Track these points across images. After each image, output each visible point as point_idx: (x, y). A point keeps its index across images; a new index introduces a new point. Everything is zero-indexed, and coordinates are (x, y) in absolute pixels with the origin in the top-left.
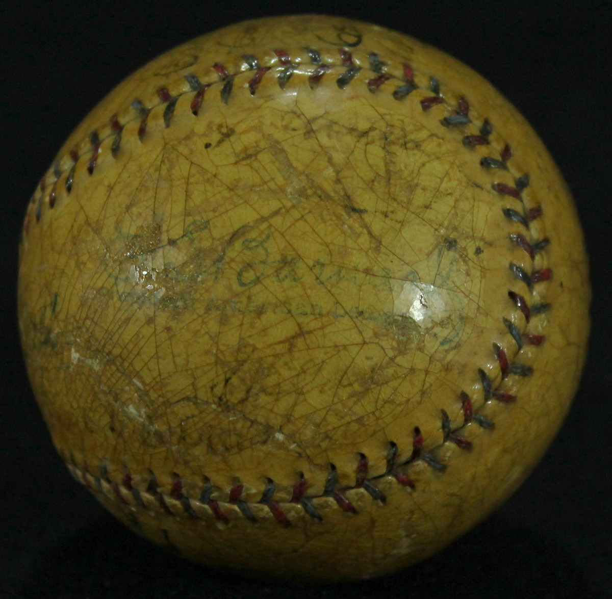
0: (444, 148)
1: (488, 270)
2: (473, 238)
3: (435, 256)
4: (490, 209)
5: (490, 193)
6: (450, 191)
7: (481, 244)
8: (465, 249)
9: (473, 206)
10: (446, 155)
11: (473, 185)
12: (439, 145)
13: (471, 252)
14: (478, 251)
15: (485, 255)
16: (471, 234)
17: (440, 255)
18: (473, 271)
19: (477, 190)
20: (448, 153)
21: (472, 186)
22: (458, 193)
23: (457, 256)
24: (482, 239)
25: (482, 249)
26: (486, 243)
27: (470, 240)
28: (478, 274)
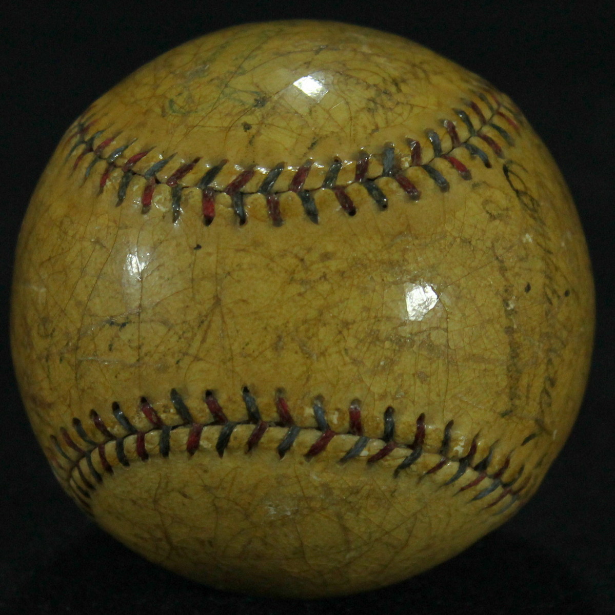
0: (360, 130)
1: (226, 135)
2: (261, 123)
3: (253, 89)
4: (286, 149)
5: (304, 156)
6: (314, 114)
7: (253, 131)
8: (253, 113)
9: (293, 131)
10: (353, 128)
11: (315, 140)
12: (365, 127)
13: (248, 119)
14: (247, 127)
15: (241, 132)
16: (266, 122)
17: (252, 93)
18: (229, 119)
19: (309, 143)
20: (354, 130)
21: (314, 138)
22: (311, 122)
23: (247, 107)
24: (258, 133)
25: (248, 131)
26: (253, 137)
27: (260, 120)
28: (225, 125)
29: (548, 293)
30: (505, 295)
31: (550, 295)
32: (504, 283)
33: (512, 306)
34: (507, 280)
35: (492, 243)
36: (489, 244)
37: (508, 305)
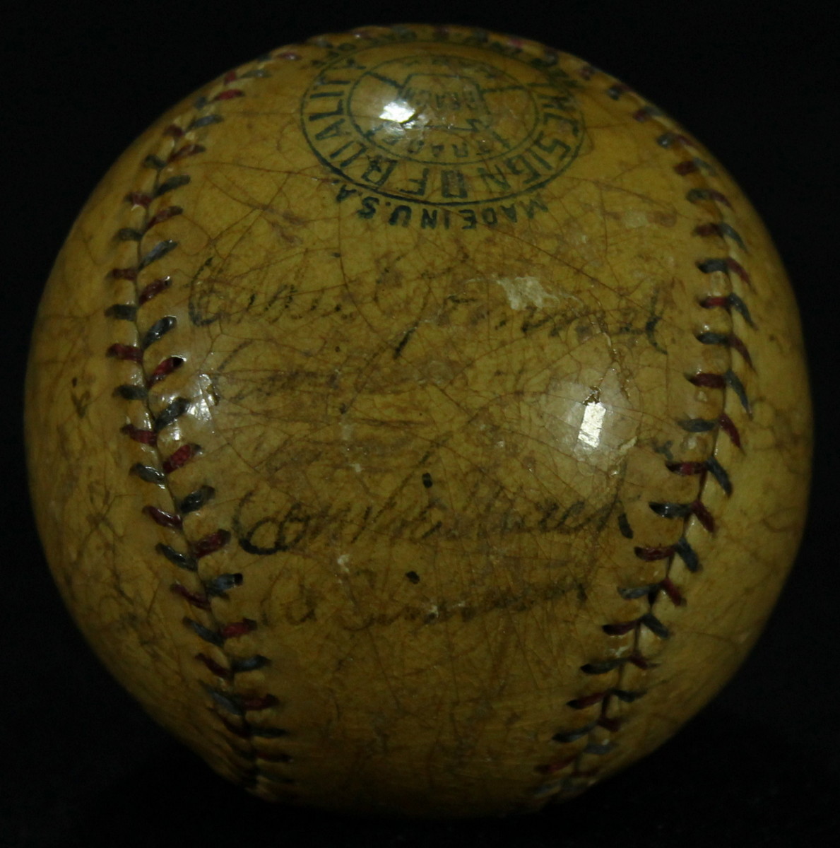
29: (423, 533)
30: (418, 620)
31: (427, 527)
32: (401, 620)
33: (434, 609)
34: (397, 616)
35: (345, 628)
36: (346, 635)
37: (433, 616)
